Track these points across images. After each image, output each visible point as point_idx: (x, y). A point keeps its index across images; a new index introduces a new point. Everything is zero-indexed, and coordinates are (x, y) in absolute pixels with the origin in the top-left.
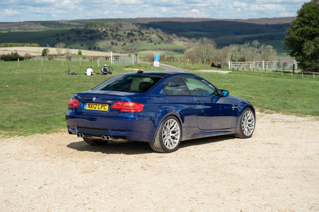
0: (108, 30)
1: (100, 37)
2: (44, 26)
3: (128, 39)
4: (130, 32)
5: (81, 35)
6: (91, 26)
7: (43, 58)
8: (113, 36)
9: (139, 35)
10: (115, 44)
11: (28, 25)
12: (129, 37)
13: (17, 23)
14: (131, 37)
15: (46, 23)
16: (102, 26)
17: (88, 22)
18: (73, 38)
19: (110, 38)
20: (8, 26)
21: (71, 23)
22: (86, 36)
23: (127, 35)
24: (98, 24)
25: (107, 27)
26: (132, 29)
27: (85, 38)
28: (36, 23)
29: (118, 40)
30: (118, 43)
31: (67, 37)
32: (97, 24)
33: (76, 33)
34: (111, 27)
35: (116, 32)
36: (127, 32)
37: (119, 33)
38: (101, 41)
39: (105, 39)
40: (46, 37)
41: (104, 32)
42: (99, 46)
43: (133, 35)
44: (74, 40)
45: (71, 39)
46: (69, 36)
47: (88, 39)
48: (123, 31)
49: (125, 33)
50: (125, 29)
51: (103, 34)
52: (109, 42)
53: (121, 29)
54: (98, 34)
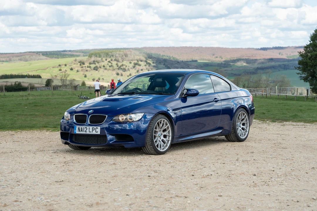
0: (113, 60)
1: (104, 68)
2: (46, 56)
4: (136, 62)
5: (84, 66)
6: (95, 56)
7: (47, 89)
8: (118, 66)
9: (145, 65)
10: (120, 75)
11: (29, 56)
12: (135, 68)
13: (17, 53)
14: (137, 66)
15: (48, 54)
16: (107, 55)
17: (92, 52)
18: (76, 69)
19: (115, 68)
20: (8, 57)
21: (74, 53)
22: (90, 67)
23: (134, 65)
24: (103, 54)
25: (112, 57)
26: (138, 59)
27: (89, 69)
28: (37, 53)
29: (124, 70)
30: (124, 73)
31: (70, 68)
32: (101, 54)
33: (80, 64)
34: (116, 57)
35: (122, 62)
36: (133, 62)
37: (124, 63)
38: (106, 71)
39: (109, 69)
40: (47, 68)
41: (109, 62)
42: (103, 77)
43: (140, 65)
44: (78, 71)
45: (74, 70)
46: (72, 67)
47: (92, 70)
48: (128, 60)
49: (130, 63)
50: (131, 59)
51: (108, 64)
52: (114, 73)
53: (127, 58)
54: (102, 64)
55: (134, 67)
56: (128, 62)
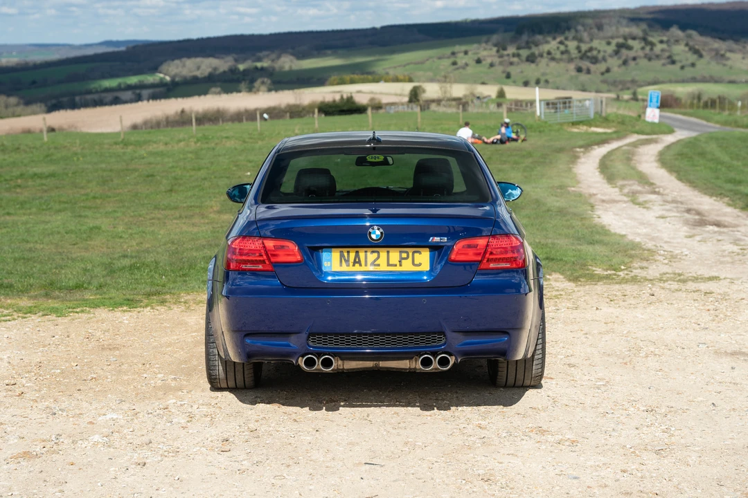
0: (570, 38)
1: (550, 56)
2: (425, 34)
3: (616, 58)
4: (621, 40)
5: (505, 53)
6: (530, 30)
9: (643, 48)
10: (584, 72)
11: (392, 34)
12: (619, 54)
14: (624, 51)
16: (555, 29)
17: (524, 23)
18: (489, 60)
19: (574, 56)
20: (350, 38)
22: (519, 55)
23: (616, 48)
24: (547, 25)
25: (566, 31)
26: (626, 34)
27: (515, 60)
28: (407, 28)
29: (593, 61)
30: (593, 67)
31: (476, 58)
32: (543, 26)
33: (496, 48)
34: (577, 31)
35: (589, 43)
36: (614, 42)
37: (595, 44)
38: (553, 64)
39: (561, 60)
40: (427, 60)
41: (561, 43)
42: (547, 77)
43: (630, 48)
44: (492, 65)
45: (484, 62)
46: (479, 56)
47: (522, 61)
48: (604, 38)
49: (609, 43)
50: (610, 34)
51: (558, 48)
52: (572, 66)
53: (601, 34)
54: (546, 48)
55: (617, 53)
56: (604, 42)
